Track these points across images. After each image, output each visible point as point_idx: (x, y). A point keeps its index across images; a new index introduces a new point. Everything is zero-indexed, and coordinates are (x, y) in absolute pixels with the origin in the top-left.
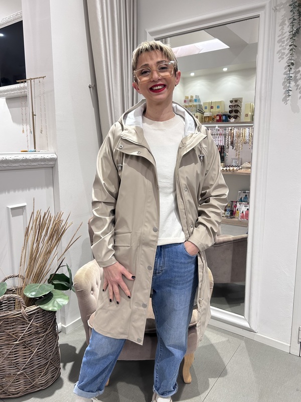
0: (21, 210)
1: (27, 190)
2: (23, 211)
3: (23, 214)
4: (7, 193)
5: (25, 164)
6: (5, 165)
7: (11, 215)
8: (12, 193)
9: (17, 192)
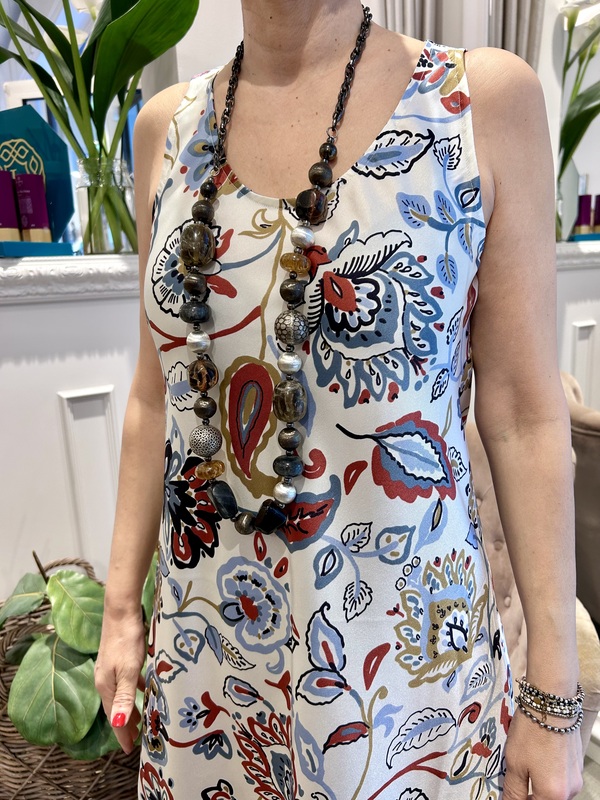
0: (98, 402)
1: (116, 354)
2: (104, 407)
3: (104, 414)
4: (57, 360)
5: (99, 287)
6: (42, 290)
7: (69, 415)
8: (71, 361)
9: (85, 358)
